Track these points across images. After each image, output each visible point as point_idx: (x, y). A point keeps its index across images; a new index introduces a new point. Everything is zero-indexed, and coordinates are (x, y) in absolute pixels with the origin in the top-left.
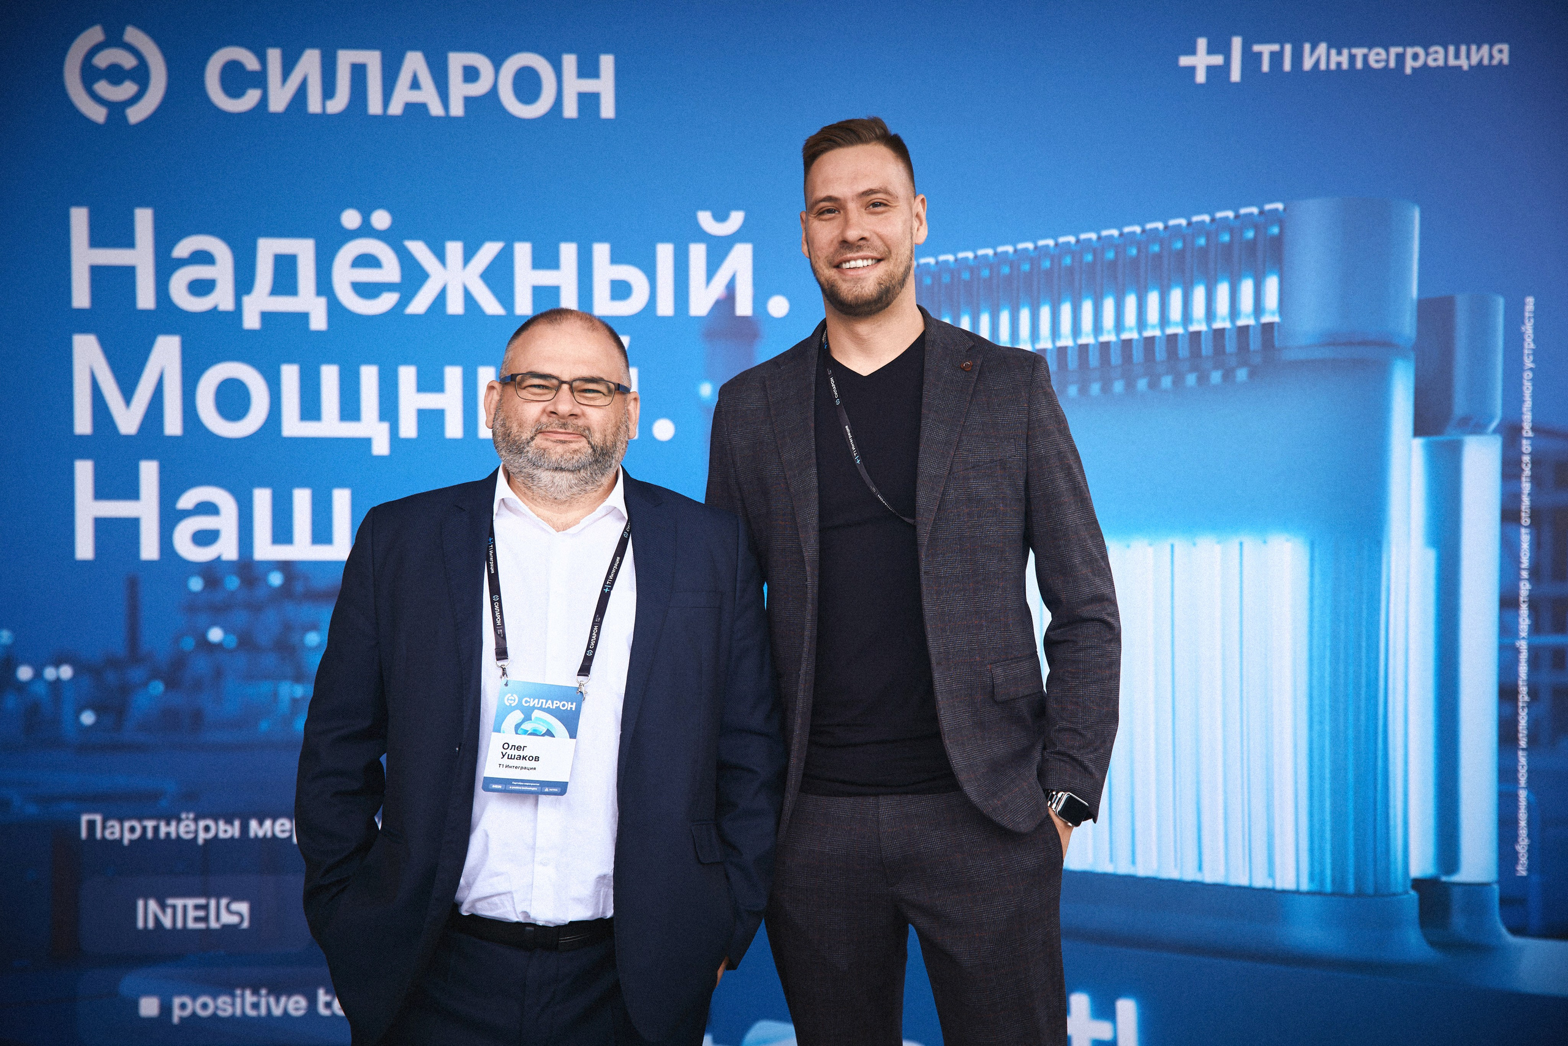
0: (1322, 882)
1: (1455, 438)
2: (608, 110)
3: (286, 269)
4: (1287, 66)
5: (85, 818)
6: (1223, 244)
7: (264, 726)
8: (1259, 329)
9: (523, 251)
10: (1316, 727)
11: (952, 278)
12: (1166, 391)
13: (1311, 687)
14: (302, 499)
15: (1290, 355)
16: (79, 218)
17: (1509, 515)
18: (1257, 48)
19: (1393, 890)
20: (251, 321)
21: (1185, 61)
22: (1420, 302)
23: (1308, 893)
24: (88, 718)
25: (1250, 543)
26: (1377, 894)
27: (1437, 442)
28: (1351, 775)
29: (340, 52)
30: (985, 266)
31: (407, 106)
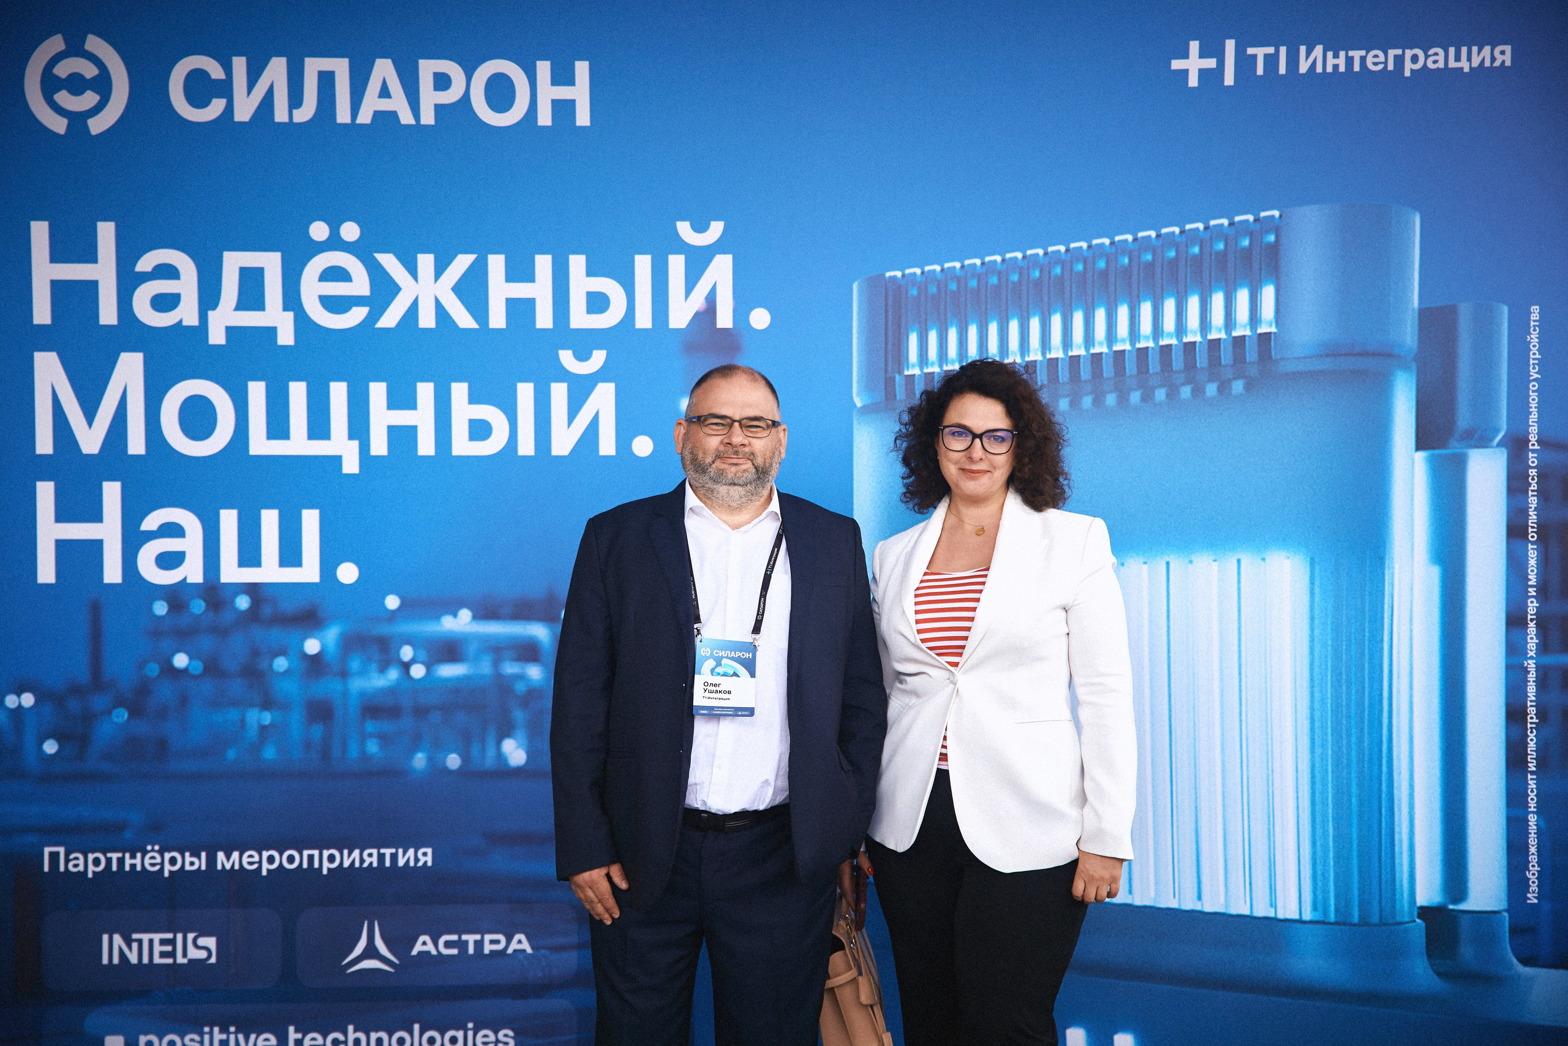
0: (1325, 912)
1: (1459, 451)
2: (583, 118)
3: (252, 281)
4: (1282, 70)
5: (47, 850)
6: (1218, 253)
7: (231, 754)
8: (1255, 339)
9: (496, 264)
10: (1318, 751)
11: (939, 288)
12: (1160, 404)
13: (1312, 709)
14: (270, 520)
15: (1290, 367)
16: (40, 232)
17: (1516, 531)
18: (1250, 51)
19: (1398, 919)
20: (217, 336)
21: (1177, 64)
22: (1421, 311)
23: (1311, 922)
24: (50, 747)
25: (1248, 560)
26: (1382, 923)
27: (1440, 456)
28: (1354, 800)
29: (308, 61)
30: (973, 276)
31: (377, 114)
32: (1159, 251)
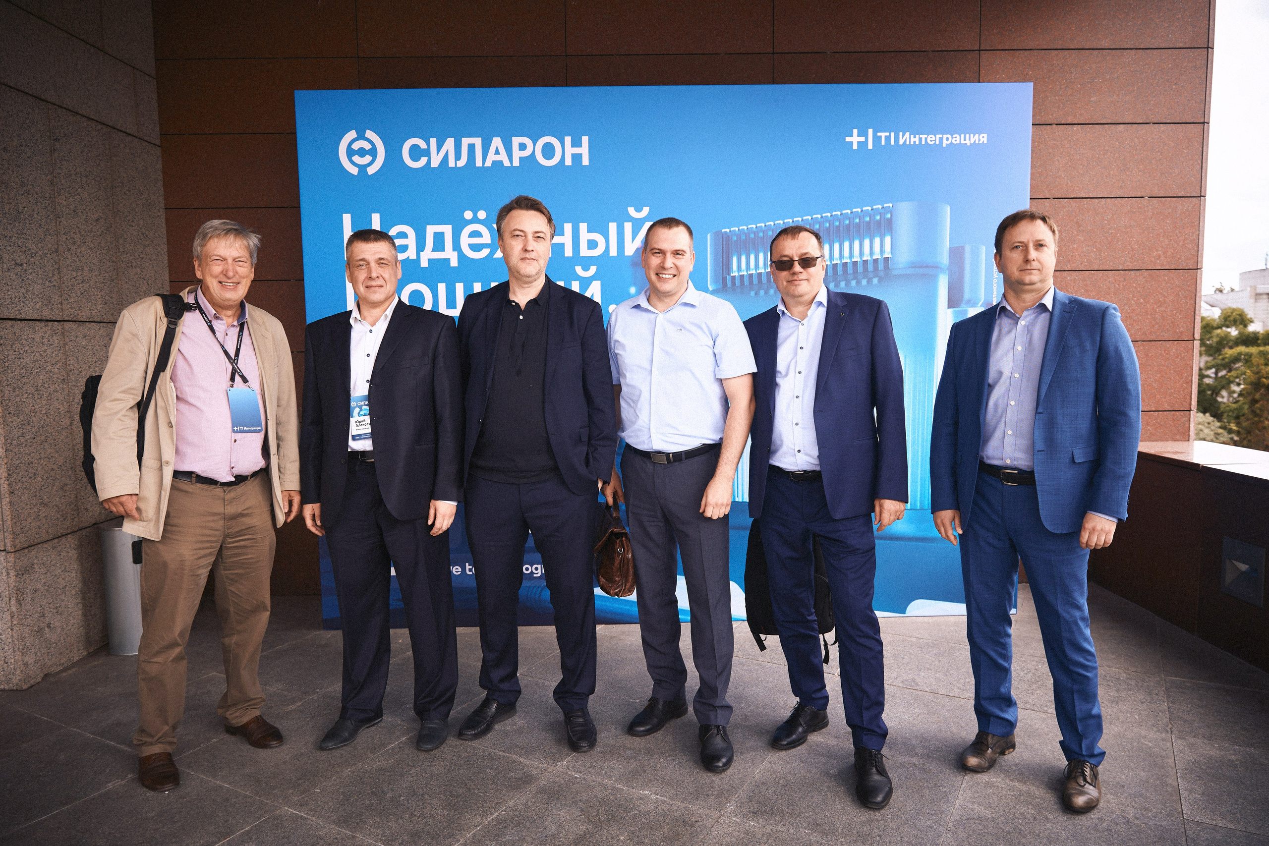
1: (965, 309)
2: (586, 161)
3: (439, 239)
4: (892, 143)
6: (867, 222)
8: (882, 260)
11: (746, 237)
15: (895, 272)
16: (347, 217)
18: (879, 134)
20: (424, 264)
21: (848, 139)
22: (950, 248)
27: (958, 311)
28: (920, 458)
29: (463, 139)
30: (761, 231)
31: (494, 162)
32: (842, 221)
